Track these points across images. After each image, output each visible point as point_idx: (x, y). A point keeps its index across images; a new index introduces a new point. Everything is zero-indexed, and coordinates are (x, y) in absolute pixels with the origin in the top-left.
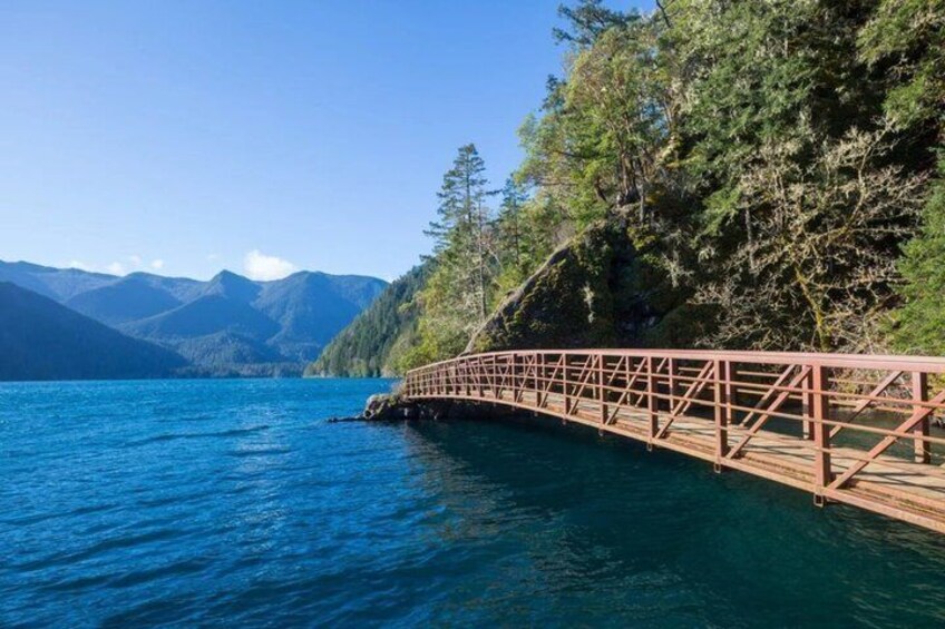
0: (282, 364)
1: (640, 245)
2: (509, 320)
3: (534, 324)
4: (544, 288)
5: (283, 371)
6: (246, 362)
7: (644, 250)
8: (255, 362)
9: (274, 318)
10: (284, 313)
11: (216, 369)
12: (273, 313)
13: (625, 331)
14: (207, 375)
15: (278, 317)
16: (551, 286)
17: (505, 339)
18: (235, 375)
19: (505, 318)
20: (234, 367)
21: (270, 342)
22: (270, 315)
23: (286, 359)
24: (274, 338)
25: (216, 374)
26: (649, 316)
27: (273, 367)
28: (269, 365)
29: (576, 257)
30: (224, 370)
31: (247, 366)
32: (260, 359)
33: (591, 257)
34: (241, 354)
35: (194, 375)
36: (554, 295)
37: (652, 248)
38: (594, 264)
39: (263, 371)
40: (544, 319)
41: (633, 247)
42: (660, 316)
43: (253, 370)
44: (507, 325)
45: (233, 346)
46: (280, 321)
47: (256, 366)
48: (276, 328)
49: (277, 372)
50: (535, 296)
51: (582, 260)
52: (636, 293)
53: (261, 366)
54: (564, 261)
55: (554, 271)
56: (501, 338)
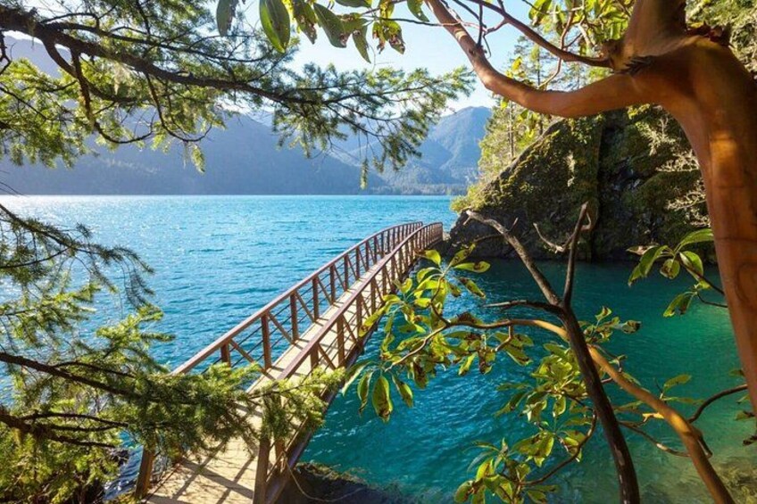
0: (453, 185)
1: (633, 114)
2: (503, 183)
3: (524, 187)
4: (537, 157)
5: (454, 190)
6: (426, 183)
7: (637, 118)
8: (433, 183)
9: (447, 148)
10: (453, 142)
11: (405, 188)
12: (445, 144)
13: (613, 191)
14: (398, 193)
15: (449, 147)
16: (543, 154)
17: (498, 198)
18: (419, 193)
19: (501, 181)
20: (418, 187)
21: (443, 167)
22: (443, 145)
23: (458, 181)
24: (447, 164)
25: (405, 192)
26: (634, 178)
27: (446, 188)
28: (443, 185)
29: (570, 127)
30: (410, 189)
31: (426, 186)
32: (437, 181)
33: (583, 127)
34: (422, 176)
35: (390, 192)
36: (544, 161)
37: (647, 115)
38: (585, 133)
39: (438, 191)
40: (532, 182)
41: (627, 115)
42: (644, 178)
43: (431, 189)
44: (501, 186)
45: (416, 170)
46: (451, 150)
47: (433, 186)
48: (449, 156)
49: (449, 191)
50: (528, 163)
51: (574, 130)
52: (624, 159)
53: (438, 186)
54: (558, 132)
55: (547, 141)
56: (495, 197)
